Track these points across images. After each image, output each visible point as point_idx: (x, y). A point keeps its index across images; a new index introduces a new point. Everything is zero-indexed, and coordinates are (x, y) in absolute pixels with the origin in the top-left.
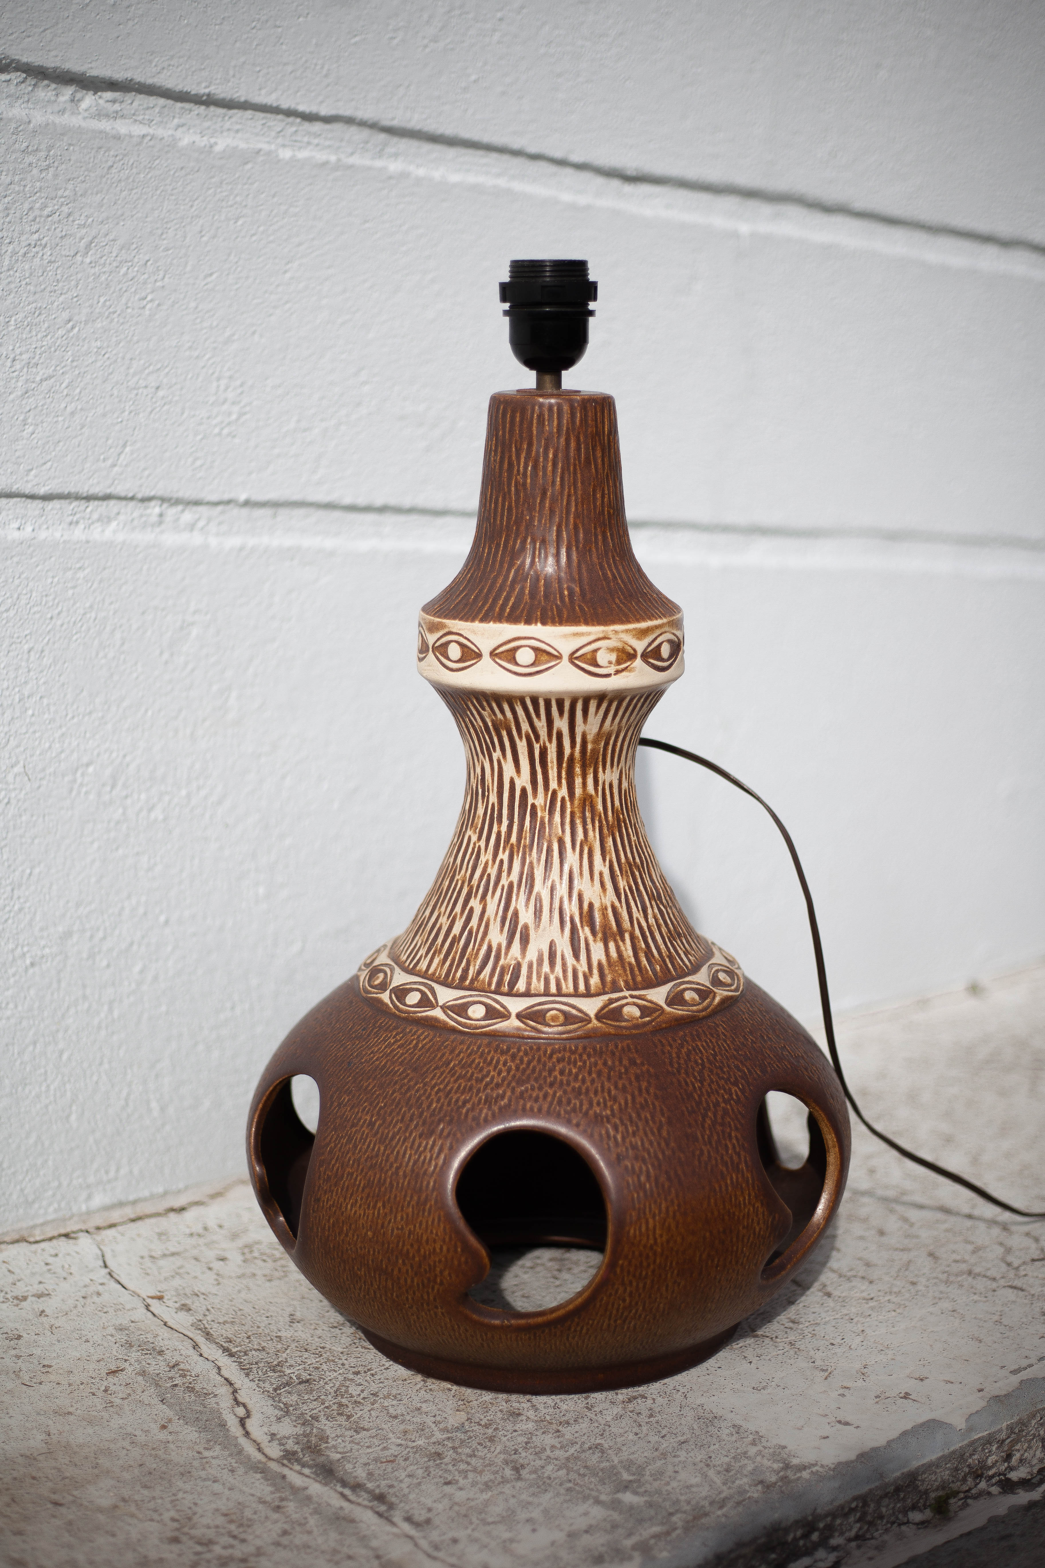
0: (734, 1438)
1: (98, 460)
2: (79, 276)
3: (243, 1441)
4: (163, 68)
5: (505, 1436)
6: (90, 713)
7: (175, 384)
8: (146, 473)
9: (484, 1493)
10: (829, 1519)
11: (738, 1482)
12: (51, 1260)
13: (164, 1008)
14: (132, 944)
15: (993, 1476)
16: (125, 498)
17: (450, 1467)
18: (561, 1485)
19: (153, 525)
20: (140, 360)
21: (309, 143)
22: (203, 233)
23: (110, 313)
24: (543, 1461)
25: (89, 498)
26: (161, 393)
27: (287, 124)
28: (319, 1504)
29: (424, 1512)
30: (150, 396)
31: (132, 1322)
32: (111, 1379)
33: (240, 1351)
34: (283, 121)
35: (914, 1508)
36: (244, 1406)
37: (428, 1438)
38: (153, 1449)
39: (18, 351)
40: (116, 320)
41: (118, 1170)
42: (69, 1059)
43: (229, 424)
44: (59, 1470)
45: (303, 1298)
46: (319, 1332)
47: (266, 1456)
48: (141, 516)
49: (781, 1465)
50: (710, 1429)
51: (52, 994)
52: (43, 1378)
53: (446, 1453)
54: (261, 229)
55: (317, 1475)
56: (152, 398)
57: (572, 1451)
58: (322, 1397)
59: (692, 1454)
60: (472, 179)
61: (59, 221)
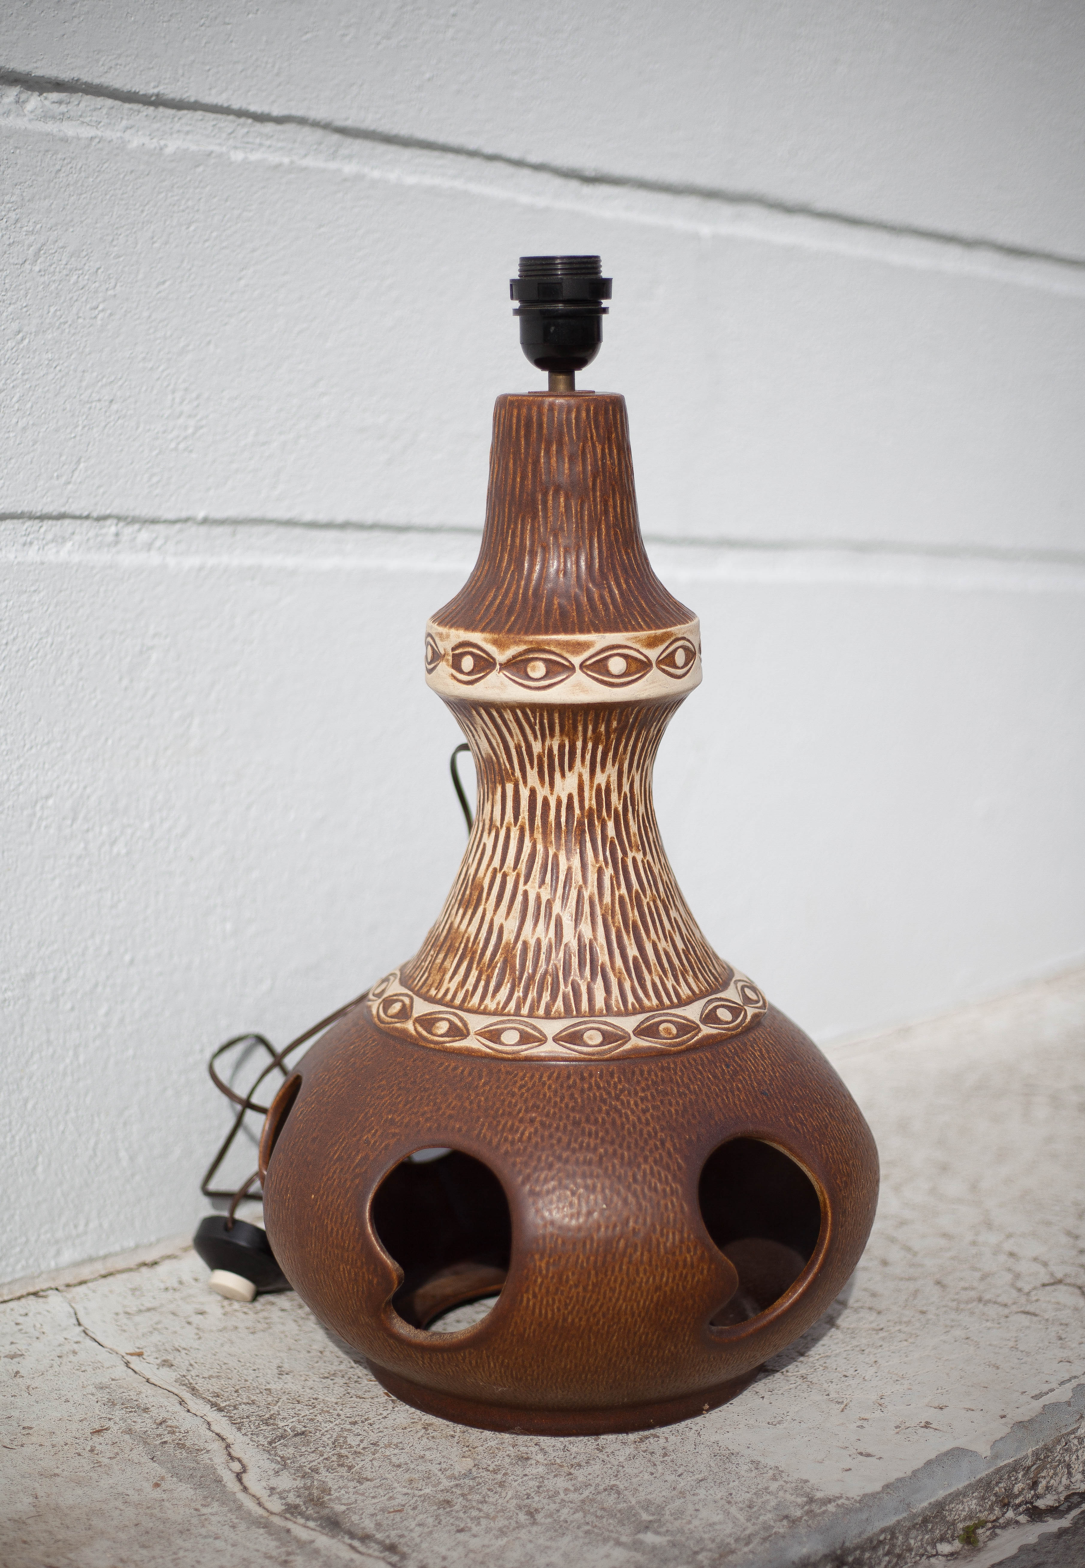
0: (753, 1474)
1: (51, 478)
2: (28, 285)
3: (241, 1496)
4: (111, 68)
5: (516, 1481)
6: (48, 743)
7: (130, 397)
8: (101, 490)
9: (499, 1539)
10: (858, 1552)
11: (761, 1518)
12: (21, 1320)
13: (131, 1052)
14: (96, 985)
15: (1020, 1505)
16: (80, 517)
17: (461, 1514)
18: (579, 1527)
19: (109, 545)
20: (92, 372)
21: (261, 145)
22: (155, 239)
23: (61, 324)
24: (557, 1505)
25: (42, 518)
26: (115, 407)
27: (238, 125)
28: (329, 1557)
29: (438, 1561)
30: (103, 410)
31: (113, 1380)
32: (96, 1439)
33: (229, 1406)
34: (234, 122)
35: (942, 1539)
36: (239, 1460)
37: (434, 1486)
38: (148, 1508)
40: (67, 331)
41: (87, 1225)
42: (34, 1108)
43: (185, 438)
44: (50, 1533)
45: (290, 1349)
46: (310, 1383)
47: (268, 1511)
48: (97, 536)
49: (805, 1499)
50: (727, 1466)
51: (15, 1039)
52: (25, 1440)
53: (455, 1501)
54: (214, 234)
55: (324, 1528)
56: (106, 412)
57: (586, 1493)
58: (320, 1449)
59: (711, 1492)
60: (428, 181)
61: (7, 228)
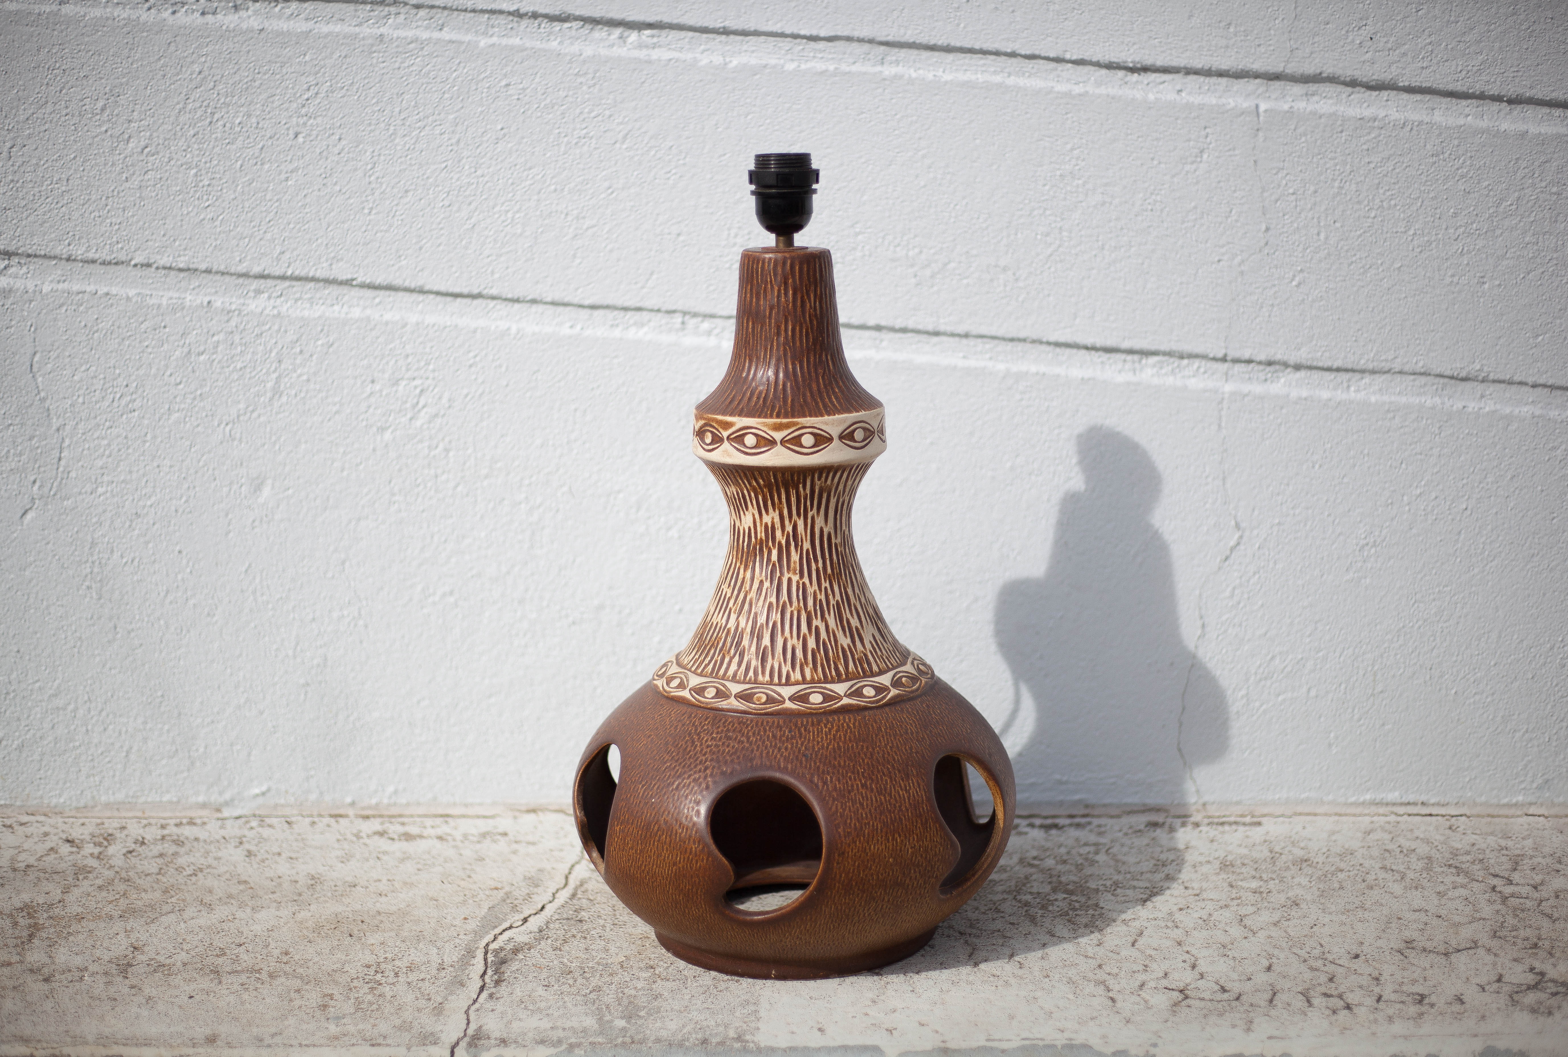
1: (631, 283)
2: (618, 157)
7: (693, 232)
8: (669, 294)
16: (652, 311)
18: (600, 1005)
19: (678, 330)
21: (814, 57)
22: (718, 126)
23: (642, 183)
25: (626, 309)
26: (681, 238)
27: (795, 44)
29: (507, 994)
30: (673, 240)
36: (526, 923)
39: (570, 208)
44: (380, 922)
48: (667, 323)
50: (739, 1008)
51: (589, 647)
54: (768, 121)
61: (603, 121)
